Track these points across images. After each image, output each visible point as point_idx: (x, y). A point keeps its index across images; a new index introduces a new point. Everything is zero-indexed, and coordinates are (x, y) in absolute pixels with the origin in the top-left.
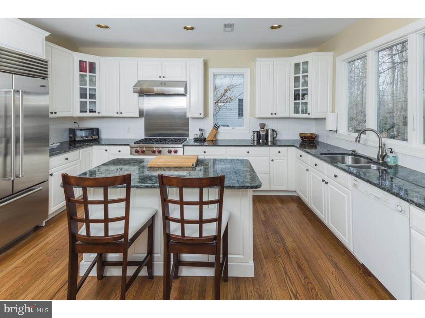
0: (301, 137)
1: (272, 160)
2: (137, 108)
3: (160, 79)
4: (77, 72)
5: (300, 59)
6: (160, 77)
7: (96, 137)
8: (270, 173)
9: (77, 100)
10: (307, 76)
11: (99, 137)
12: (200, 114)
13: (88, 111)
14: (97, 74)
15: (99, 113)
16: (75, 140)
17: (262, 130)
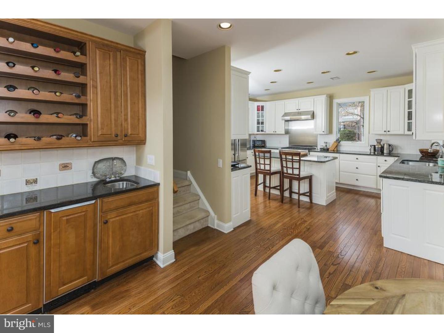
0: (420, 152)
1: (379, 166)
2: (284, 129)
3: (297, 111)
4: (256, 112)
6: (297, 110)
7: (263, 145)
8: (377, 176)
9: (256, 125)
11: (265, 145)
12: (323, 132)
13: (260, 131)
14: (264, 112)
15: (265, 132)
16: (255, 146)
17: (378, 144)
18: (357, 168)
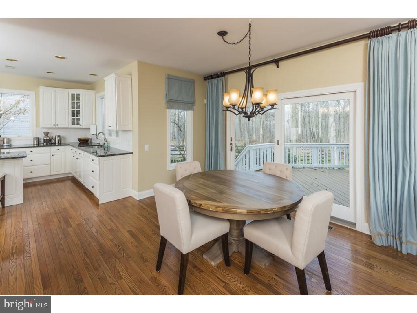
0: (79, 140)
1: (53, 155)
5: (75, 91)
8: (51, 164)
10: (79, 102)
17: (46, 136)
18: (31, 161)
